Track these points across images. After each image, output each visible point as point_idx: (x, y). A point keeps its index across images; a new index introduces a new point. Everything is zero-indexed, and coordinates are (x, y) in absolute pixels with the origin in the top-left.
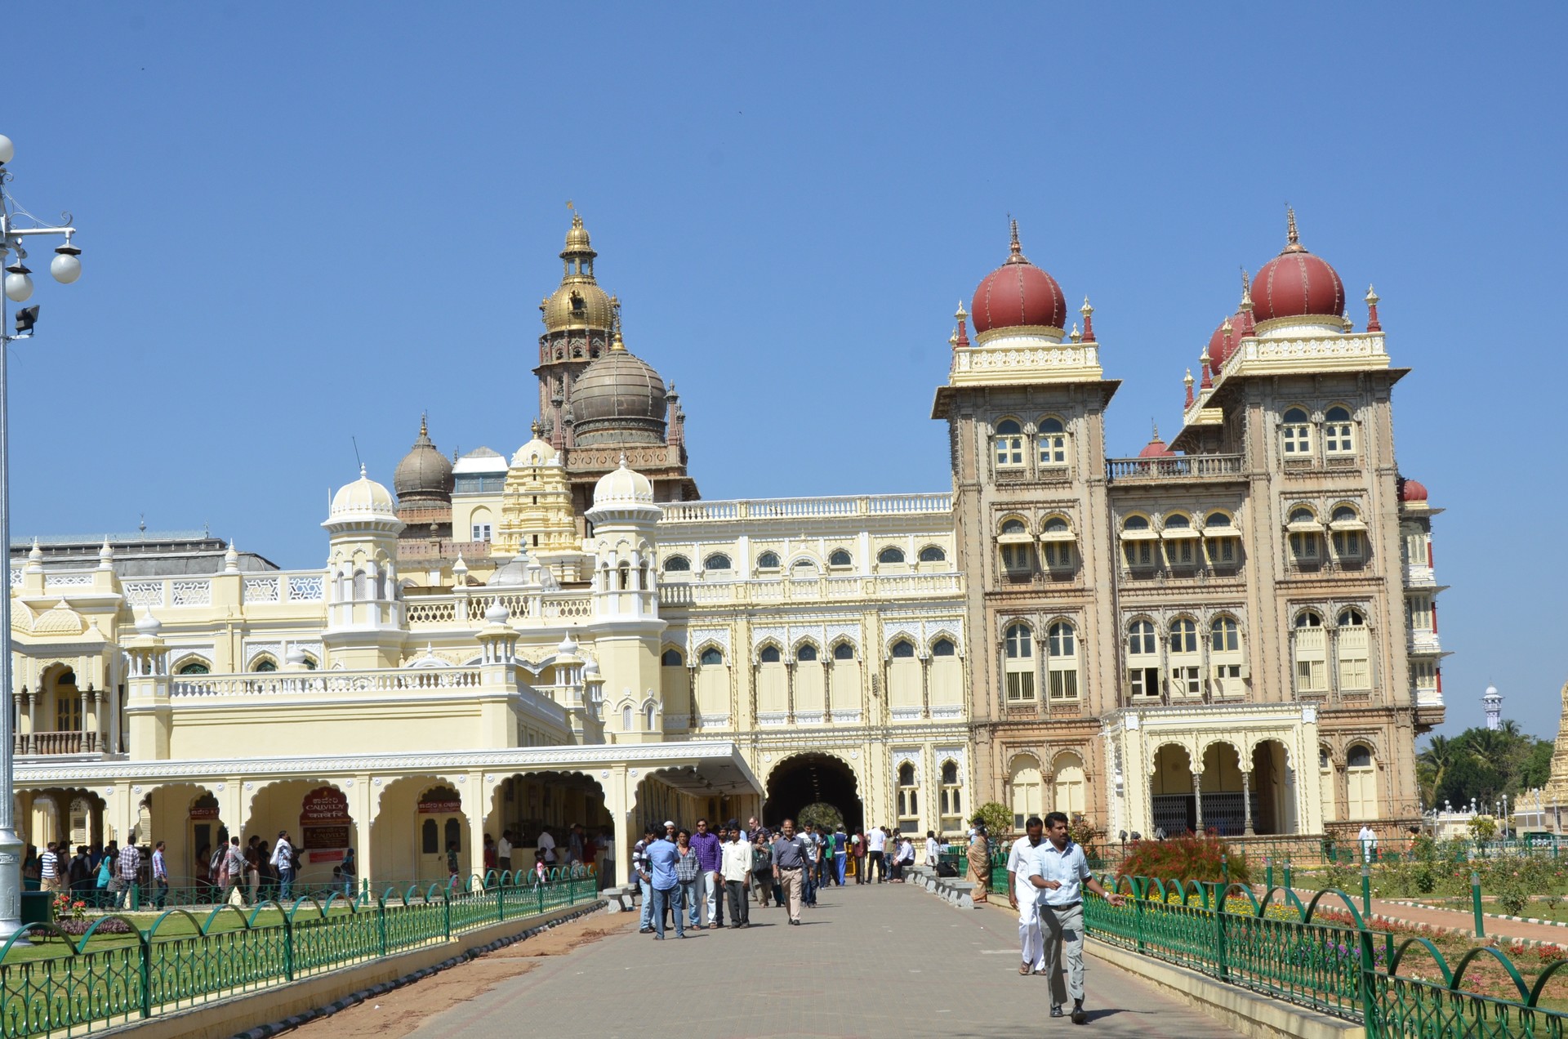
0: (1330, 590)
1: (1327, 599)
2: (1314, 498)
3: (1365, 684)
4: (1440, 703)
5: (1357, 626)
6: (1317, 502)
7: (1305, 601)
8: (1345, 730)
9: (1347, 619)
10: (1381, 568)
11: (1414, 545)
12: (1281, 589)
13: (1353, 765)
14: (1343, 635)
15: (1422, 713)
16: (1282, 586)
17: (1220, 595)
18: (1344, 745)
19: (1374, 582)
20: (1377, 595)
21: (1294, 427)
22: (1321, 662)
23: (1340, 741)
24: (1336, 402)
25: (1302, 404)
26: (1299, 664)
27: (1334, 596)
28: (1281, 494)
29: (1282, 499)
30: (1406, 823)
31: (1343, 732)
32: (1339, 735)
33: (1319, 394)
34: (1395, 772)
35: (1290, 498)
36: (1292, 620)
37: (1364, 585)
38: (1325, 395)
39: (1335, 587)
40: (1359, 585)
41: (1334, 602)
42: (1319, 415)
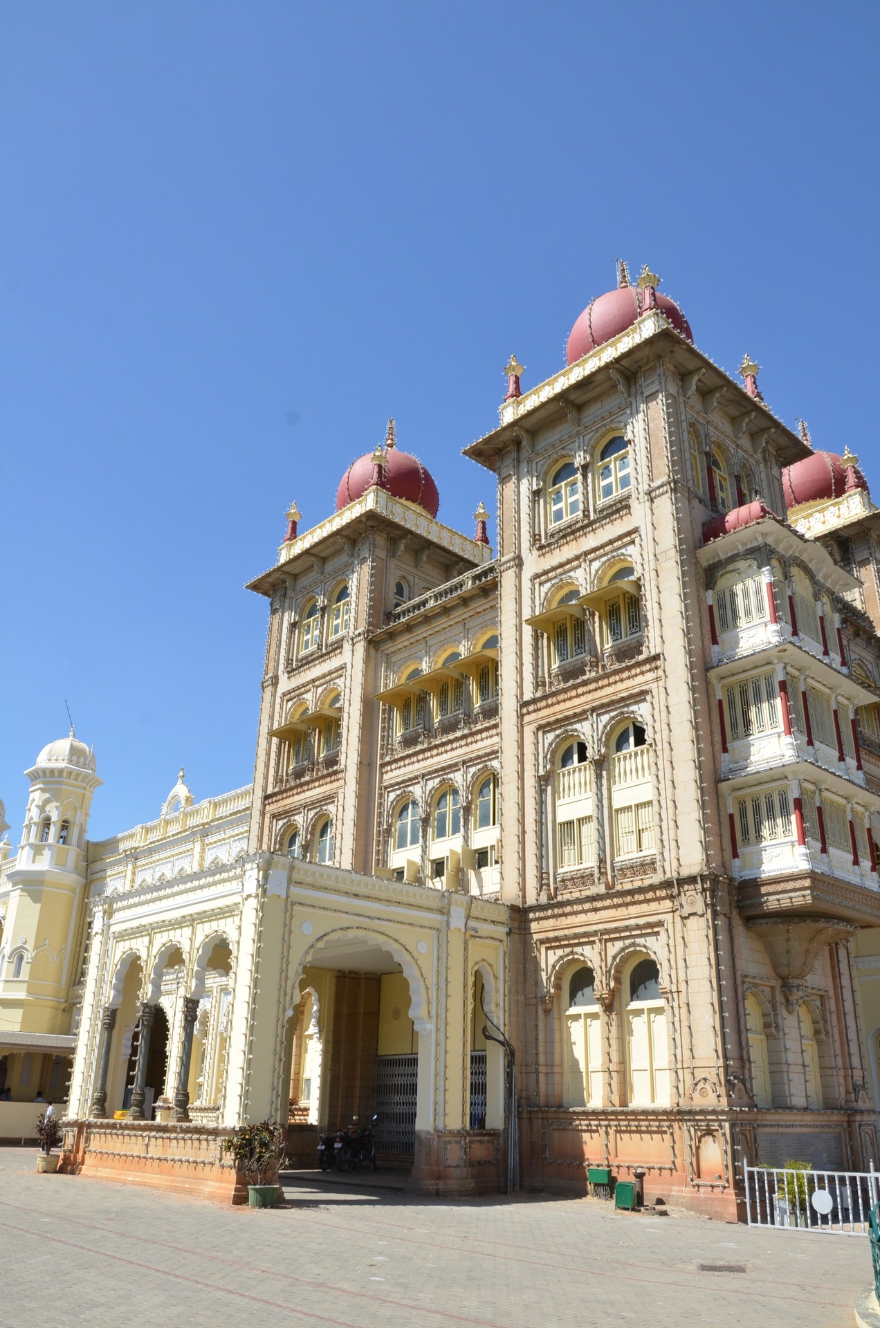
0: (589, 697)
1: (585, 712)
2: (574, 569)
3: (650, 849)
4: (804, 866)
5: (639, 748)
6: (578, 573)
8: (607, 932)
9: (627, 740)
10: (657, 640)
11: (746, 596)
12: (529, 713)
13: (638, 998)
14: (620, 768)
16: (530, 708)
17: (479, 745)
18: (609, 960)
19: (648, 667)
20: (653, 686)
21: (561, 487)
22: (589, 818)
23: (603, 953)
24: (604, 429)
25: (564, 452)
26: (558, 828)
27: (593, 705)
28: (535, 579)
29: (537, 586)
30: (697, 1117)
31: (607, 937)
32: (600, 941)
33: (579, 428)
34: (684, 1010)
35: (546, 582)
36: (545, 757)
37: (636, 675)
38: (586, 427)
39: (596, 689)
40: (629, 678)
41: (598, 715)
42: (580, 456)
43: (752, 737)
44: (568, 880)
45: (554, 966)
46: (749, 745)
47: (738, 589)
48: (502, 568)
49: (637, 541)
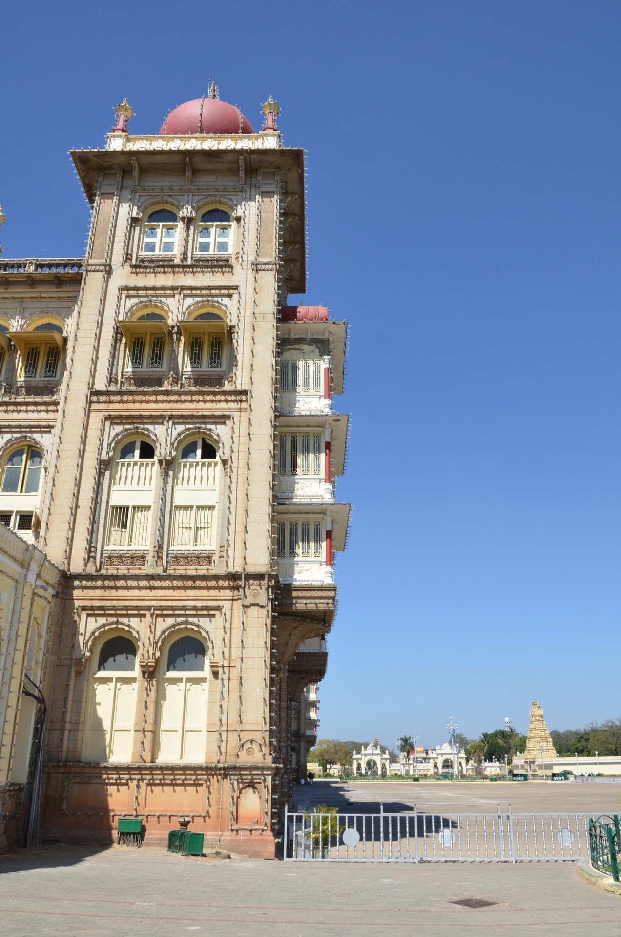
0: (169, 406)
1: (162, 417)
2: (167, 296)
3: (209, 542)
4: (328, 581)
5: (207, 461)
6: (170, 301)
7: (131, 419)
8: (161, 608)
9: (194, 451)
10: (246, 380)
11: (306, 372)
12: (98, 402)
13: (175, 669)
14: (184, 472)
15: (300, 594)
16: (102, 398)
17: (23, 415)
18: (158, 633)
19: (233, 398)
20: (236, 415)
21: (158, 226)
22: (147, 508)
23: (153, 627)
24: (213, 198)
25: (169, 200)
26: (110, 509)
27: (173, 413)
28: (123, 290)
29: (123, 297)
30: (242, 772)
31: (159, 612)
32: (152, 615)
33: (191, 187)
34: (235, 682)
35: (134, 296)
36: (109, 445)
37: (220, 401)
38: (198, 189)
39: (177, 401)
40: (212, 401)
41: (174, 423)
42: (187, 209)
43: (297, 477)
44: (115, 557)
45: (93, 633)
46: (295, 483)
47: (300, 364)
48: (90, 268)
49: (235, 297)
